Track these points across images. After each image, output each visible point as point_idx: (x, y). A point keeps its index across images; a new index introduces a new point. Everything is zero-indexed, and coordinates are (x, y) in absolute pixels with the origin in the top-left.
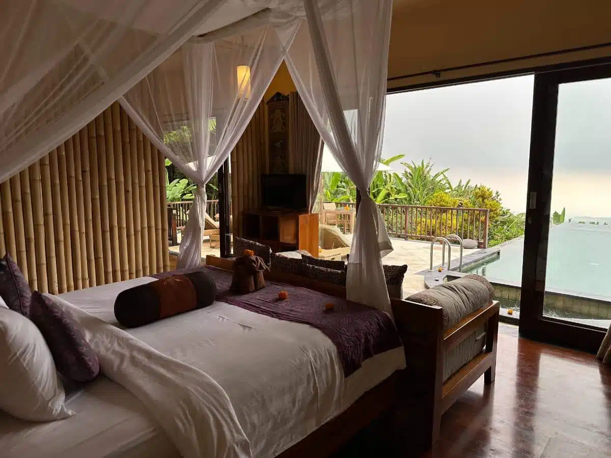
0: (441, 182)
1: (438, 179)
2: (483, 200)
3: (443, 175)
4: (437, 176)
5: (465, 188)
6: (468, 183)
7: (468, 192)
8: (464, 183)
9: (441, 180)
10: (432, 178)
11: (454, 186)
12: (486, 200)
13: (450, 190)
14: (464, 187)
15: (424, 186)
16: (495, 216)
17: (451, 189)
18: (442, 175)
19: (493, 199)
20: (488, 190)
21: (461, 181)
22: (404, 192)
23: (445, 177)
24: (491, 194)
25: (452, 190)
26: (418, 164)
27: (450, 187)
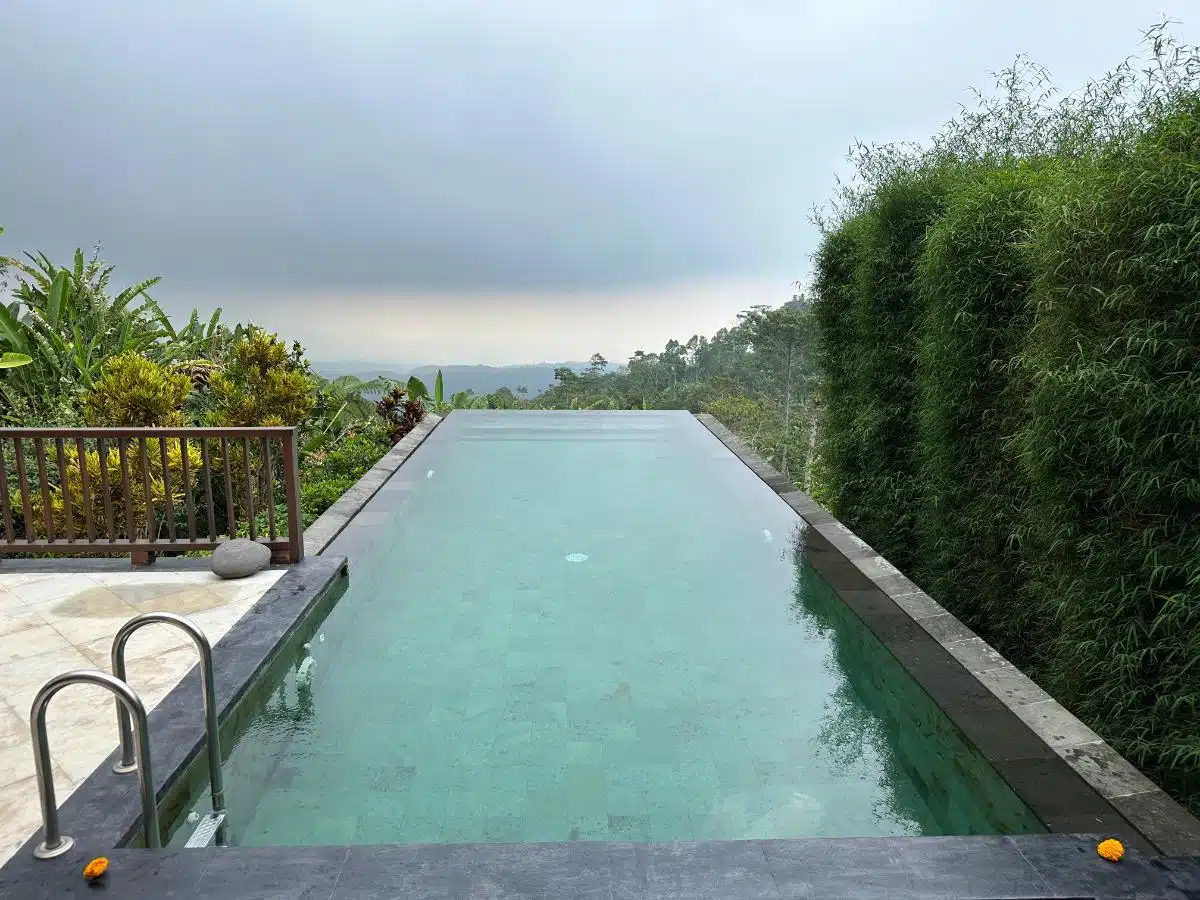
0: (142, 316)
1: (131, 307)
2: (263, 372)
3: (144, 295)
4: (123, 299)
5: (209, 334)
6: (216, 317)
7: (219, 340)
8: (204, 320)
9: (137, 312)
10: (110, 304)
11: (179, 328)
12: (270, 372)
13: (169, 338)
14: (207, 327)
15: (90, 327)
16: (303, 412)
17: (172, 334)
18: (140, 295)
19: (291, 367)
20: (272, 342)
21: (194, 316)
22: (23, 351)
23: (151, 303)
24: (280, 352)
25: (175, 338)
26: (64, 263)
27: (171, 331)
